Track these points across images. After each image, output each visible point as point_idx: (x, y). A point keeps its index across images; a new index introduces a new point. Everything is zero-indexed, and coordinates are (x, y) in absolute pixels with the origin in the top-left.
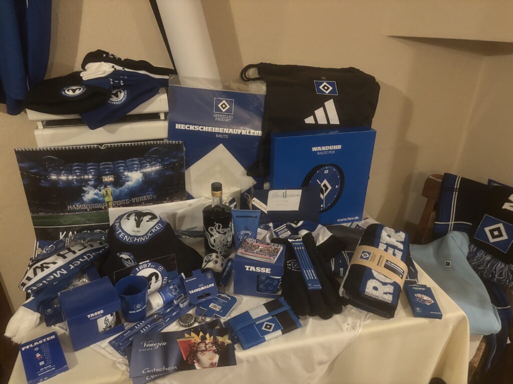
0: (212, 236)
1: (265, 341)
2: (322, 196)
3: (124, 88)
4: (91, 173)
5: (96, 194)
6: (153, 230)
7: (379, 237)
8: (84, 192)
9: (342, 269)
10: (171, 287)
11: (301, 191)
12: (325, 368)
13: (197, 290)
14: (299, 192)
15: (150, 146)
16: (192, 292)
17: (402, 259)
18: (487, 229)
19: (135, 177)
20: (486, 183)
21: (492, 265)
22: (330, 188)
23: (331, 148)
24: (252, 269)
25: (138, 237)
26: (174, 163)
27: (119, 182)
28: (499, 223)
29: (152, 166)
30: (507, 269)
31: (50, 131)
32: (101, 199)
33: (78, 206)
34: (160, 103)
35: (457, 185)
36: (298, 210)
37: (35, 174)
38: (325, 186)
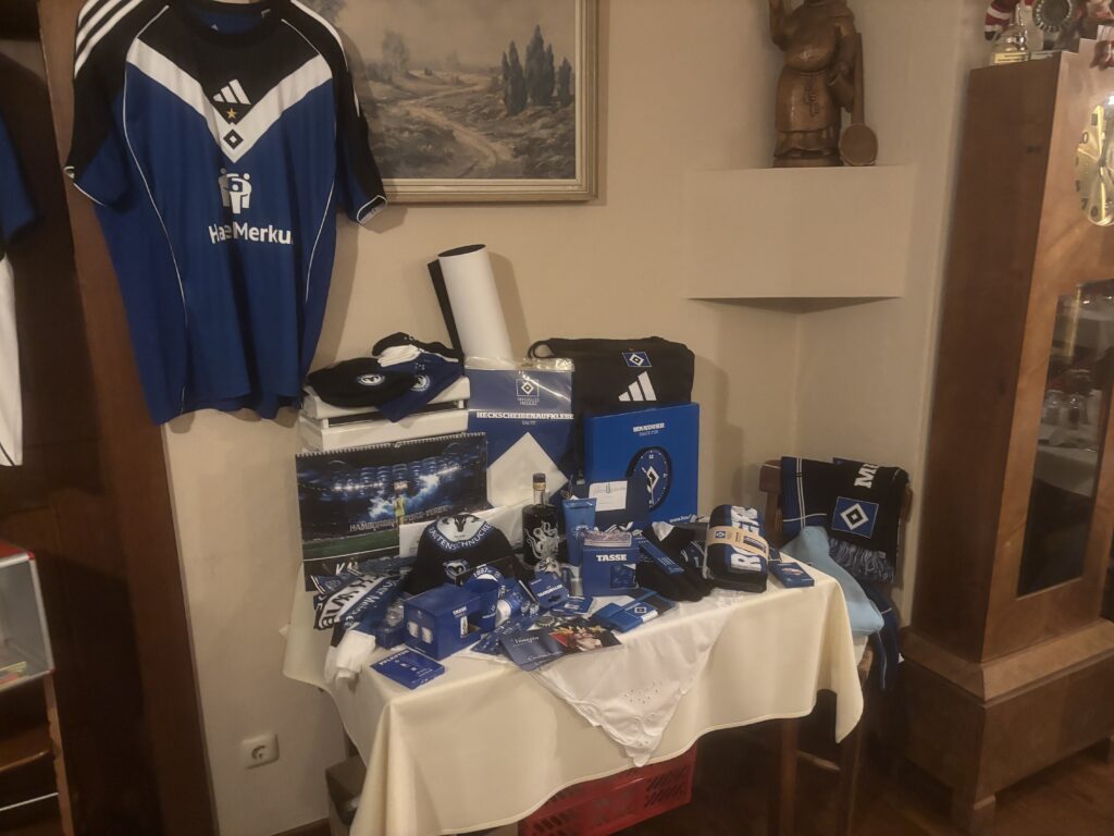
0: (538, 540)
1: (642, 622)
2: (649, 489)
3: (424, 373)
4: (381, 479)
5: (386, 507)
6: (485, 530)
7: (730, 516)
8: (372, 505)
9: (696, 558)
10: (514, 594)
11: (626, 482)
12: (707, 654)
13: (546, 593)
14: (624, 484)
15: (447, 442)
16: (540, 595)
17: (761, 534)
18: (844, 515)
19: (430, 482)
20: (831, 461)
21: (859, 557)
22: (657, 477)
23: (653, 427)
24: (606, 558)
25: (465, 541)
26: (474, 461)
27: (412, 490)
28: (854, 503)
29: (449, 466)
30: (875, 556)
31: (339, 431)
32: (391, 513)
33: (363, 526)
34: (461, 389)
35: (799, 468)
36: (624, 507)
37: (316, 485)
38: (651, 475)
